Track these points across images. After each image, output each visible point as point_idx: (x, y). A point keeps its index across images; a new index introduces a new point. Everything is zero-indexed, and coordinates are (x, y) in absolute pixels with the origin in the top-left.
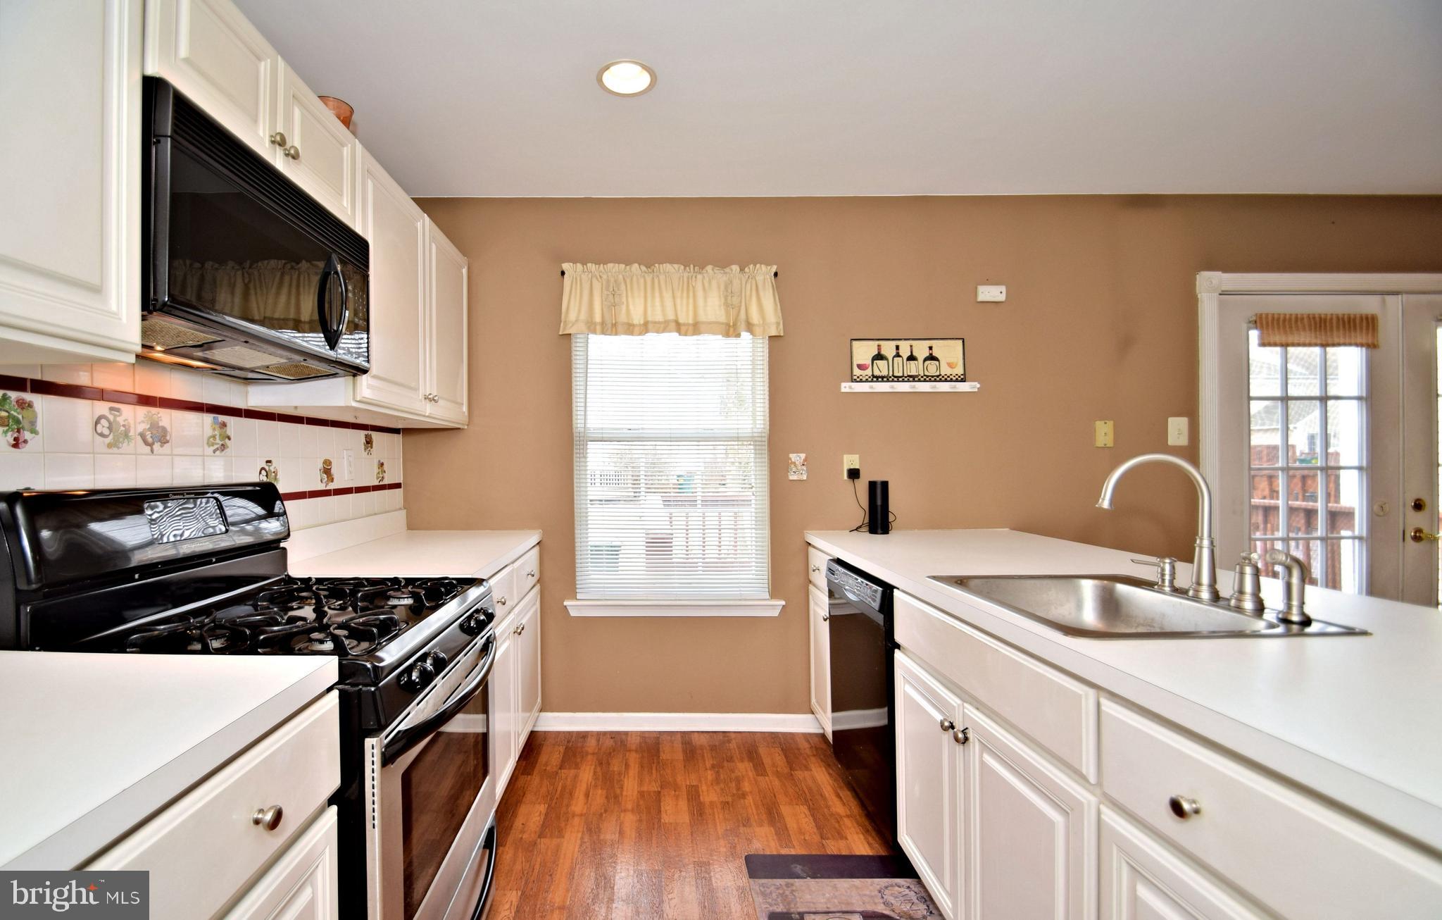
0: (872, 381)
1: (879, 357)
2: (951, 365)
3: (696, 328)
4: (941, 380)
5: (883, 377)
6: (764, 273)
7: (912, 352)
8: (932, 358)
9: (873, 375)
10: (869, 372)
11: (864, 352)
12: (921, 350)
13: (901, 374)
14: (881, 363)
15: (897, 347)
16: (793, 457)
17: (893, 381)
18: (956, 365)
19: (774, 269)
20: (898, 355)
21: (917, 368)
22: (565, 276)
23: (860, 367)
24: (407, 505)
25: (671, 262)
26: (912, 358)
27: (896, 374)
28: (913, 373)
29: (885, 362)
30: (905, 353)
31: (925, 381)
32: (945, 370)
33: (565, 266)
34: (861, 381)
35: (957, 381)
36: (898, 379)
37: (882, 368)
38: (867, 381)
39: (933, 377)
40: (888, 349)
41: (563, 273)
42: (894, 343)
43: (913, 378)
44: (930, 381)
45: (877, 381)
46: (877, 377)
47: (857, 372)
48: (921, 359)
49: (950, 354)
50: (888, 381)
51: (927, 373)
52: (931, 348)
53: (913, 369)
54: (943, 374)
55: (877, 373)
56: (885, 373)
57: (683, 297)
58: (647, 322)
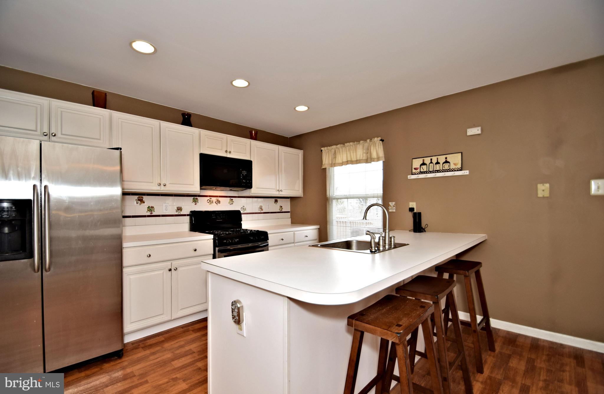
0: (420, 174)
1: (424, 164)
2: (455, 164)
3: (358, 162)
4: (450, 171)
5: (424, 172)
6: (377, 140)
7: (437, 161)
8: (447, 162)
9: (420, 172)
10: (419, 171)
11: (417, 163)
12: (442, 159)
13: (432, 170)
14: (424, 167)
15: (431, 160)
16: (390, 203)
17: (429, 173)
18: (458, 164)
19: (380, 138)
20: (431, 163)
21: (440, 167)
22: (323, 151)
23: (415, 169)
24: (291, 217)
25: (349, 142)
26: (438, 163)
27: (430, 170)
28: (438, 169)
29: (426, 166)
30: (435, 161)
31: (443, 172)
32: (452, 167)
33: (322, 149)
34: (415, 174)
35: (458, 170)
36: (431, 172)
37: (424, 168)
38: (418, 174)
39: (446, 170)
40: (427, 161)
41: (322, 151)
42: (429, 158)
43: (438, 171)
44: (445, 172)
45: (422, 174)
46: (422, 172)
47: (414, 171)
48: (441, 163)
49: (455, 160)
50: (427, 173)
51: (444, 169)
52: (446, 158)
53: (438, 167)
54: (451, 168)
55: (422, 170)
56: (425, 170)
57: (353, 152)
58: (343, 162)
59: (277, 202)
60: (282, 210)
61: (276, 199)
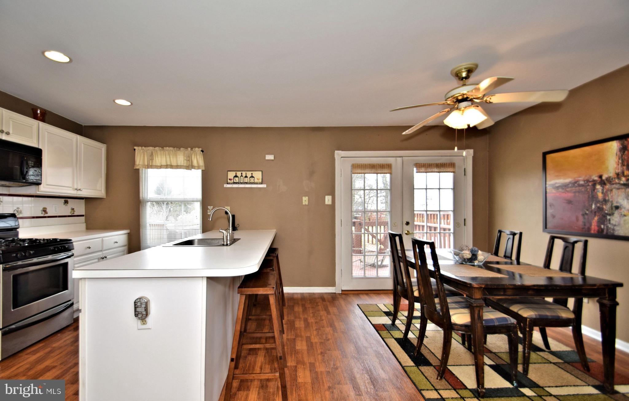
0: (233, 184)
1: (236, 176)
2: (258, 179)
3: (178, 167)
4: (255, 184)
5: (237, 183)
6: (198, 150)
7: (246, 175)
8: (252, 177)
9: (234, 182)
10: (232, 181)
11: (231, 175)
12: (249, 174)
13: (242, 182)
14: (237, 178)
15: (242, 173)
16: (209, 207)
17: (240, 184)
18: (260, 179)
19: (201, 149)
20: (242, 176)
21: (247, 180)
22: (136, 150)
23: (230, 179)
24: (86, 222)
25: (169, 147)
26: (246, 177)
27: (241, 182)
28: (246, 181)
29: (238, 178)
30: (244, 175)
31: (250, 184)
32: (256, 181)
33: (135, 148)
34: (230, 184)
35: (259, 184)
36: (241, 183)
37: (237, 180)
38: (232, 184)
39: (252, 183)
40: (239, 174)
41: (135, 150)
42: (241, 172)
43: (246, 183)
44: (251, 184)
45: (235, 184)
46: (235, 183)
47: (229, 181)
48: (249, 177)
49: (258, 175)
50: (238, 184)
51: (250, 182)
52: (252, 174)
53: (246, 180)
54: (255, 182)
55: (235, 181)
56: (237, 181)
57: (173, 157)
58: (161, 165)
59: (68, 204)
60: (74, 213)
61: (67, 199)
